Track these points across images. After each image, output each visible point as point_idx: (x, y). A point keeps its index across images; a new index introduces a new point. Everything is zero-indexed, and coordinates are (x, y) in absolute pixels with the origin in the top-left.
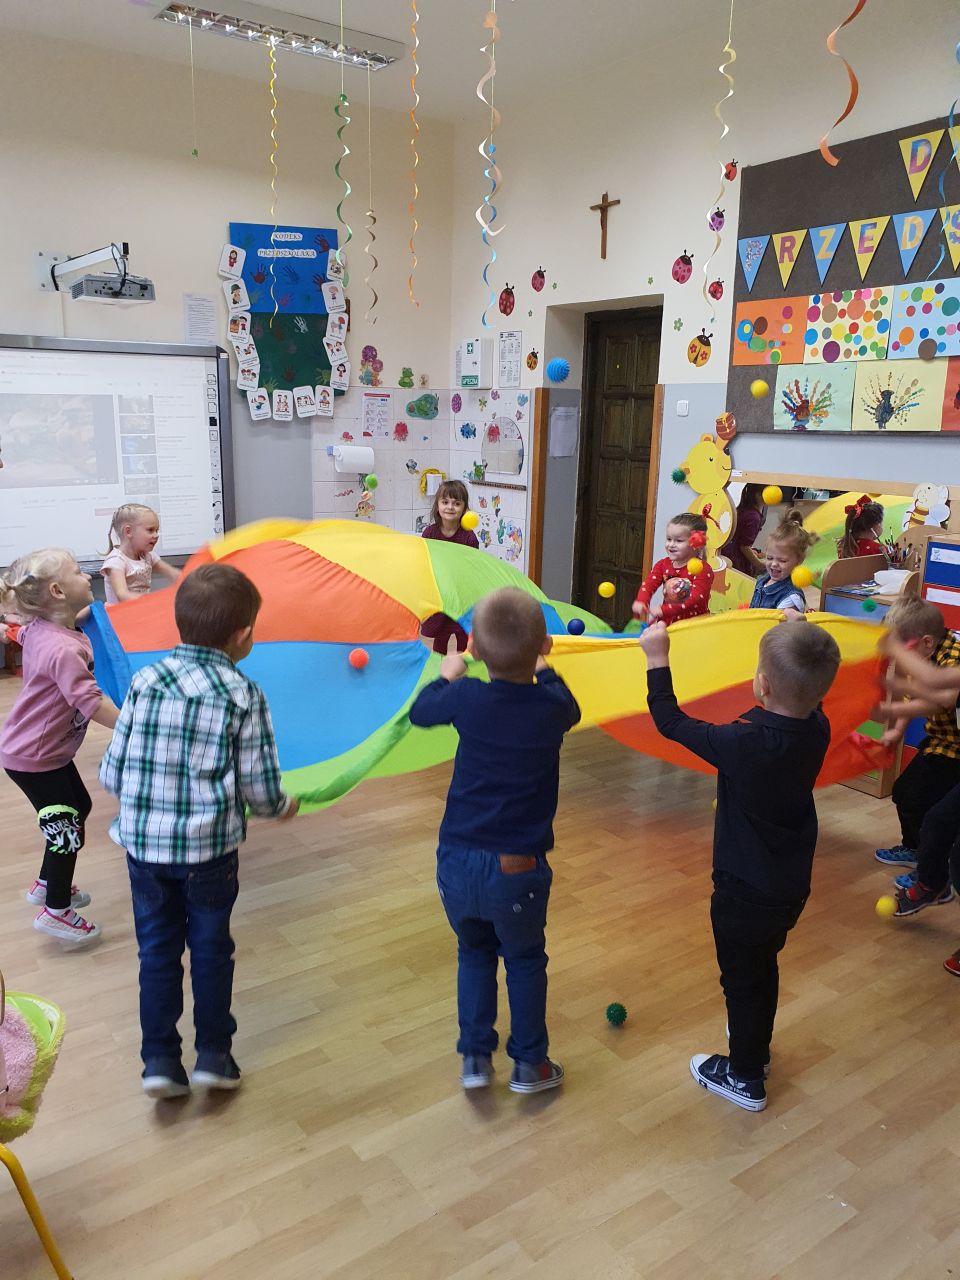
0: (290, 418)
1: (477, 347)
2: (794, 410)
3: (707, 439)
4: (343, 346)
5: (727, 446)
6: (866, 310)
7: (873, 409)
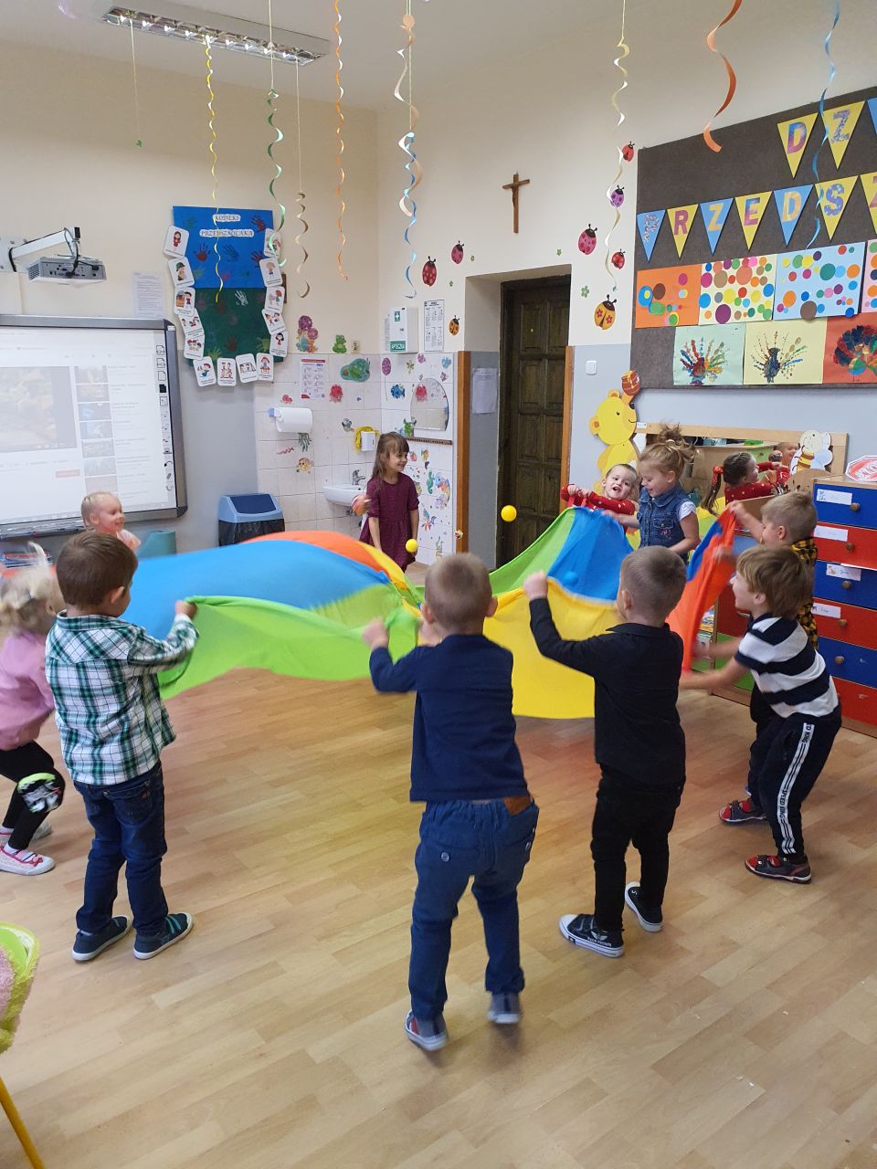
0: (234, 384)
1: (404, 315)
2: (691, 367)
3: (614, 395)
4: (280, 317)
5: (632, 401)
6: (753, 277)
7: (762, 365)
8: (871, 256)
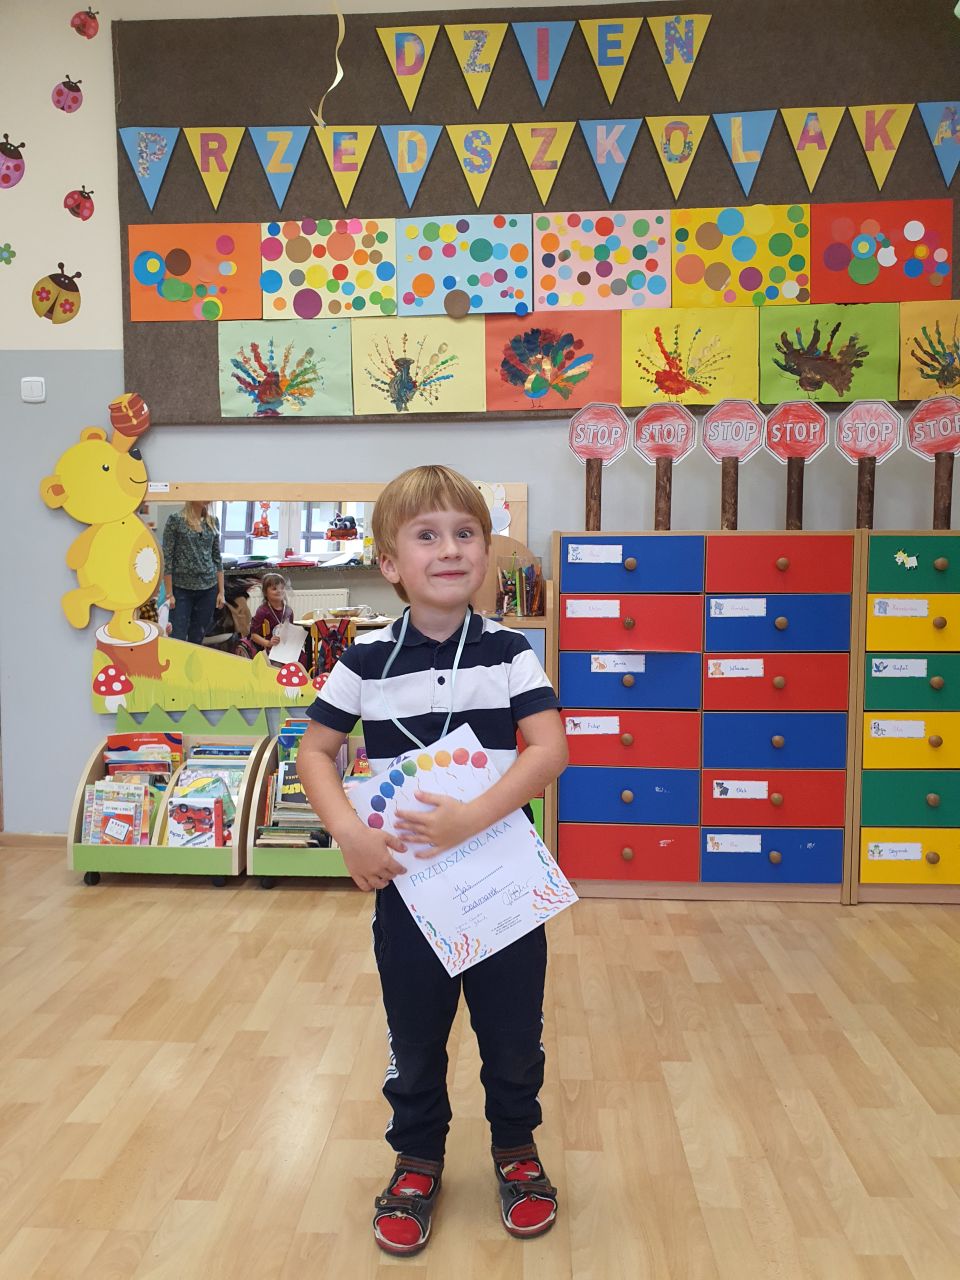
3: (95, 436)
5: (134, 445)
6: (356, 249)
7: (386, 384)
8: (539, 235)
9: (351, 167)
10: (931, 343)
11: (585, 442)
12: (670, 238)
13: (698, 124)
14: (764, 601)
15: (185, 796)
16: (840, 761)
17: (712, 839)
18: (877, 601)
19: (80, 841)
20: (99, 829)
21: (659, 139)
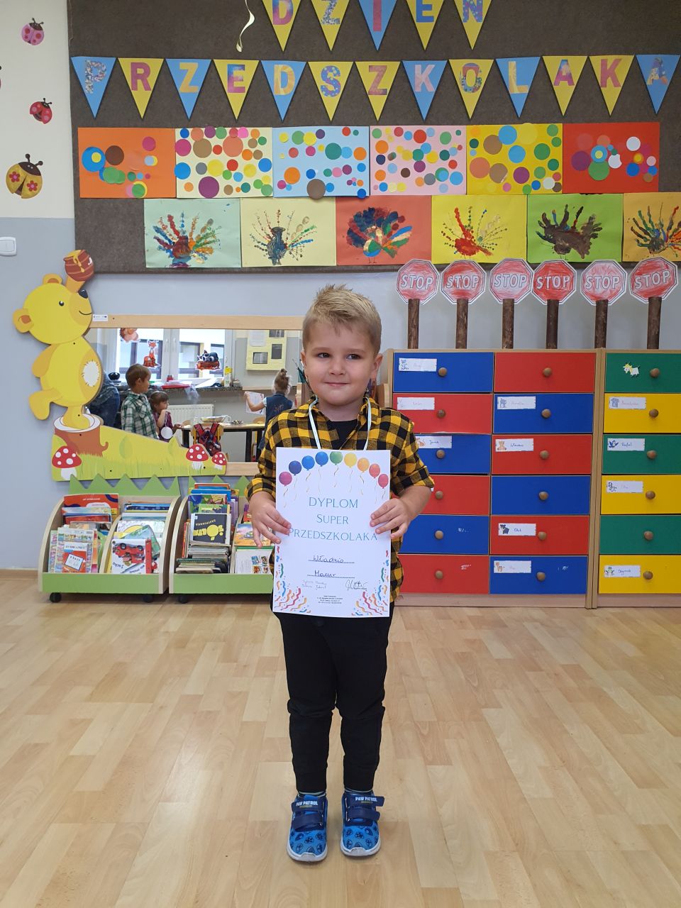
3: (53, 281)
5: (83, 287)
6: (244, 149)
7: (265, 245)
8: (374, 141)
9: (240, 90)
10: (644, 222)
11: (408, 287)
12: (466, 145)
13: (485, 65)
14: (534, 398)
15: (124, 538)
16: (586, 510)
17: (497, 564)
18: (611, 398)
19: (47, 571)
20: (61, 562)
21: (458, 76)
